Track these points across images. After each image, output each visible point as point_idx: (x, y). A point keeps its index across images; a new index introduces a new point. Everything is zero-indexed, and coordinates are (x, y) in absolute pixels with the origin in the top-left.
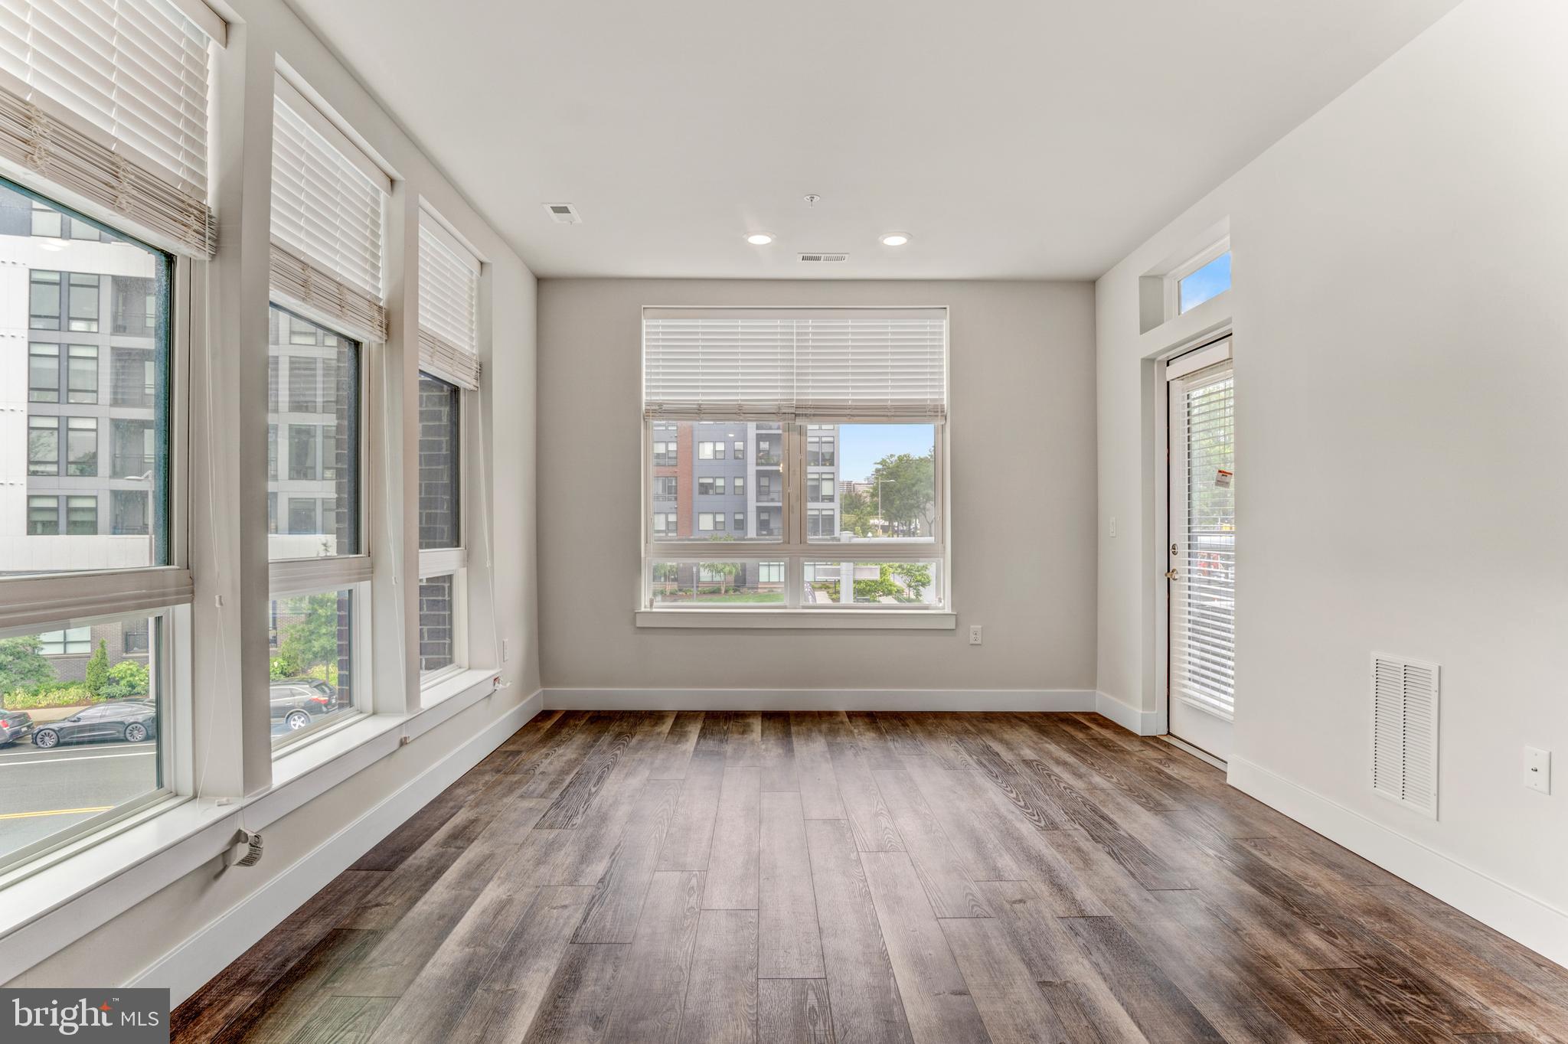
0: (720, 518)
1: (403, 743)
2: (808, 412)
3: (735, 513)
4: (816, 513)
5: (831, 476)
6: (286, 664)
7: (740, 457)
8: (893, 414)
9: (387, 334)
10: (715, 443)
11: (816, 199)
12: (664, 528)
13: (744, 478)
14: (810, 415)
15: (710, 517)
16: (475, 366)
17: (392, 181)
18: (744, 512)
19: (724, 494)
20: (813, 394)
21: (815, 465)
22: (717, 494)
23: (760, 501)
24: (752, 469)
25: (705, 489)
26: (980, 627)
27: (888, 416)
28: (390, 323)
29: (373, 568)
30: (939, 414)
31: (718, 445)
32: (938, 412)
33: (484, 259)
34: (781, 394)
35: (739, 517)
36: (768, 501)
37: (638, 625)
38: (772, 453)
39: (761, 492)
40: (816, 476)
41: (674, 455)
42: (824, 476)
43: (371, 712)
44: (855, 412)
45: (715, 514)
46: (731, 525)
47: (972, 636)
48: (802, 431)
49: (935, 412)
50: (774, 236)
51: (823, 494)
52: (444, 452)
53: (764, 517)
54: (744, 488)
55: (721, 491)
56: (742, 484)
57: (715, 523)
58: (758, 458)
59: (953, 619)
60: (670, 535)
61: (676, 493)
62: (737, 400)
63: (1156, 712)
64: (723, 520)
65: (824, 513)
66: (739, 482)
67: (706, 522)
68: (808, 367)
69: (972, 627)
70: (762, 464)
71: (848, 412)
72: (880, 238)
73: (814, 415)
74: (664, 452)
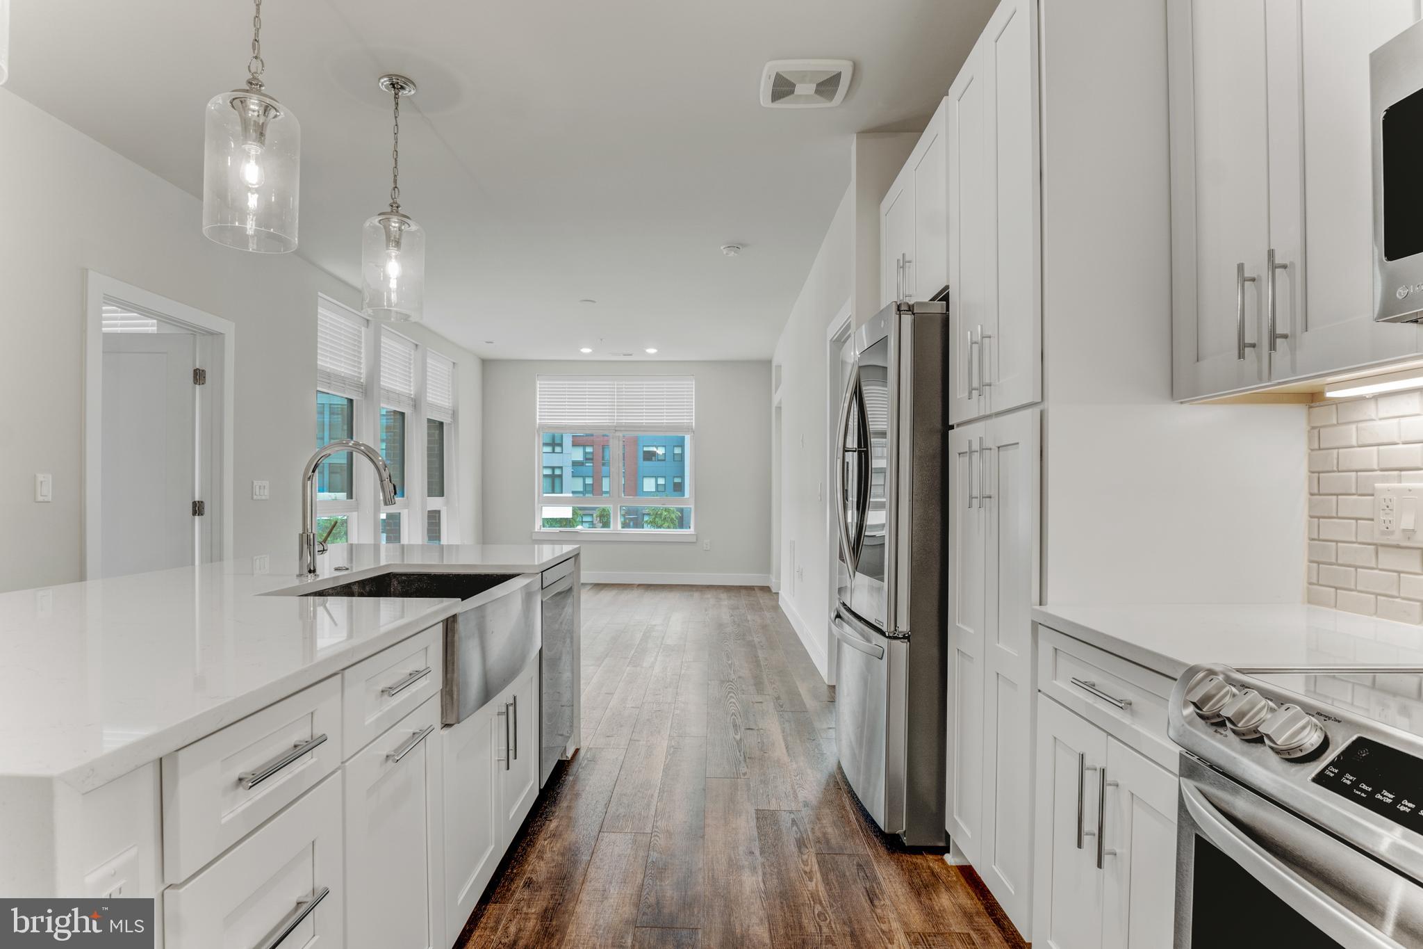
0: (661, 481)
3: (674, 477)
15: (653, 480)
16: (450, 412)
17: (416, 347)
18: (682, 477)
19: (665, 460)
22: (658, 460)
25: (648, 456)
28: (416, 403)
33: (454, 361)
35: (677, 480)
45: (656, 478)
46: (670, 487)
52: (436, 452)
54: (682, 455)
55: (662, 457)
56: (680, 452)
57: (657, 485)
64: (664, 483)
66: (678, 451)
67: (649, 485)
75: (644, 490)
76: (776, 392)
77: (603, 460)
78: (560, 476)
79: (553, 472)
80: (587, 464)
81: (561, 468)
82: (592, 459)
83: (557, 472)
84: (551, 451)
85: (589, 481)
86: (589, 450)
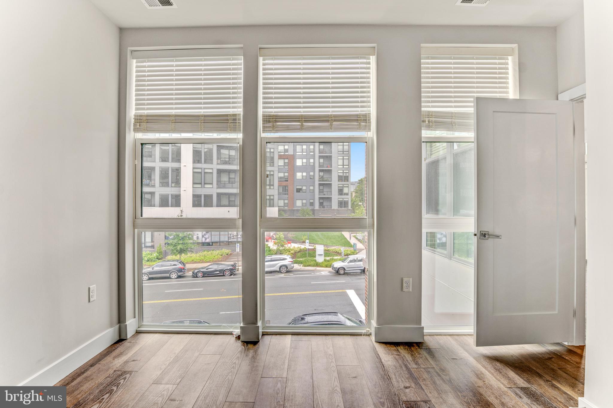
0: (304, 201)
3: (310, 199)
4: (342, 199)
5: (347, 186)
6: (158, 255)
7: (312, 178)
10: (302, 173)
13: (314, 186)
18: (314, 199)
19: (306, 192)
21: (341, 181)
22: (303, 192)
23: (320, 195)
24: (317, 183)
25: (299, 190)
31: (303, 173)
35: (312, 201)
36: (323, 195)
38: (324, 177)
39: (321, 191)
40: (342, 186)
41: (287, 177)
42: (345, 186)
45: (302, 200)
46: (308, 204)
51: (344, 192)
53: (321, 201)
54: (314, 190)
55: (305, 191)
57: (302, 203)
58: (319, 178)
65: (345, 199)
66: (312, 188)
67: (299, 203)
70: (321, 181)
74: (283, 176)
78: (273, 199)
79: (270, 197)
81: (273, 195)
83: (272, 197)
84: (269, 188)
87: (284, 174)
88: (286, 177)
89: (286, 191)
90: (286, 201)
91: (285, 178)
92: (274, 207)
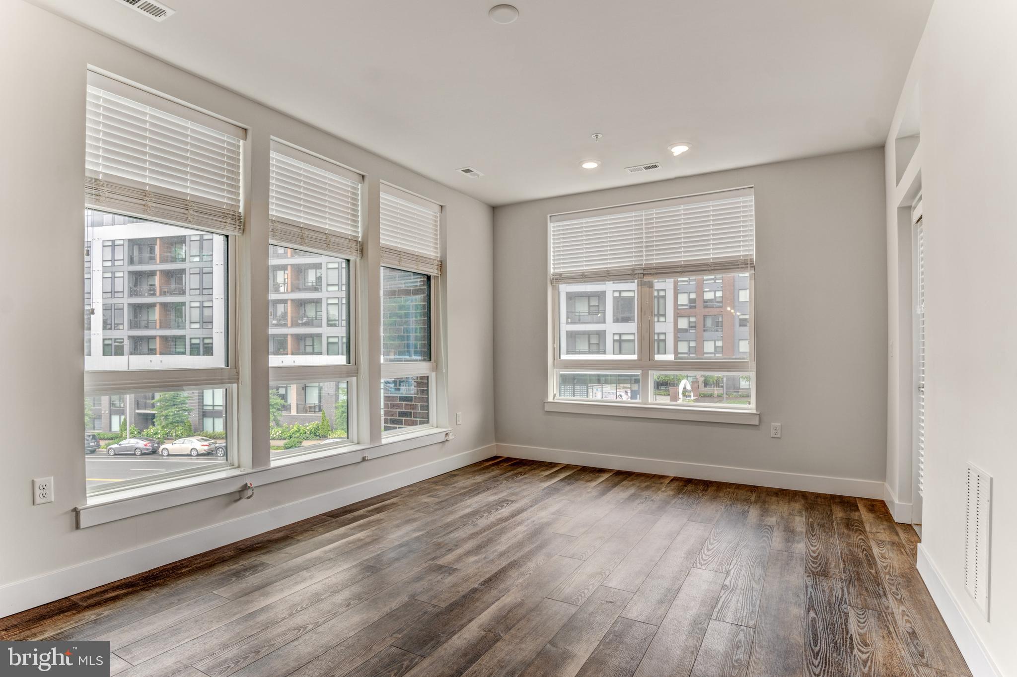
1: (364, 459)
2: (652, 272)
8: (713, 268)
9: (362, 254)
11: (600, 136)
12: (713, 351)
14: (654, 274)
16: (438, 264)
17: (363, 176)
20: (657, 260)
26: (780, 424)
27: (709, 270)
28: (364, 248)
29: (357, 371)
30: (749, 266)
32: (748, 264)
33: (441, 204)
34: (635, 261)
37: (546, 409)
43: (356, 442)
44: (686, 269)
47: (773, 432)
48: (651, 285)
49: (745, 264)
50: (600, 163)
59: (757, 418)
60: (717, 355)
61: (722, 326)
62: (607, 268)
63: (911, 504)
68: (653, 241)
69: (772, 424)
71: (680, 269)
72: (669, 148)
73: (656, 274)
75: (740, 351)
76: (897, 183)
77: (704, 327)
78: (664, 341)
80: (691, 331)
81: (665, 334)
82: (695, 327)
85: (693, 344)
86: (692, 319)
87: (715, 294)
88: (718, 300)
89: (720, 325)
90: (719, 344)
91: (716, 302)
92: (665, 354)
